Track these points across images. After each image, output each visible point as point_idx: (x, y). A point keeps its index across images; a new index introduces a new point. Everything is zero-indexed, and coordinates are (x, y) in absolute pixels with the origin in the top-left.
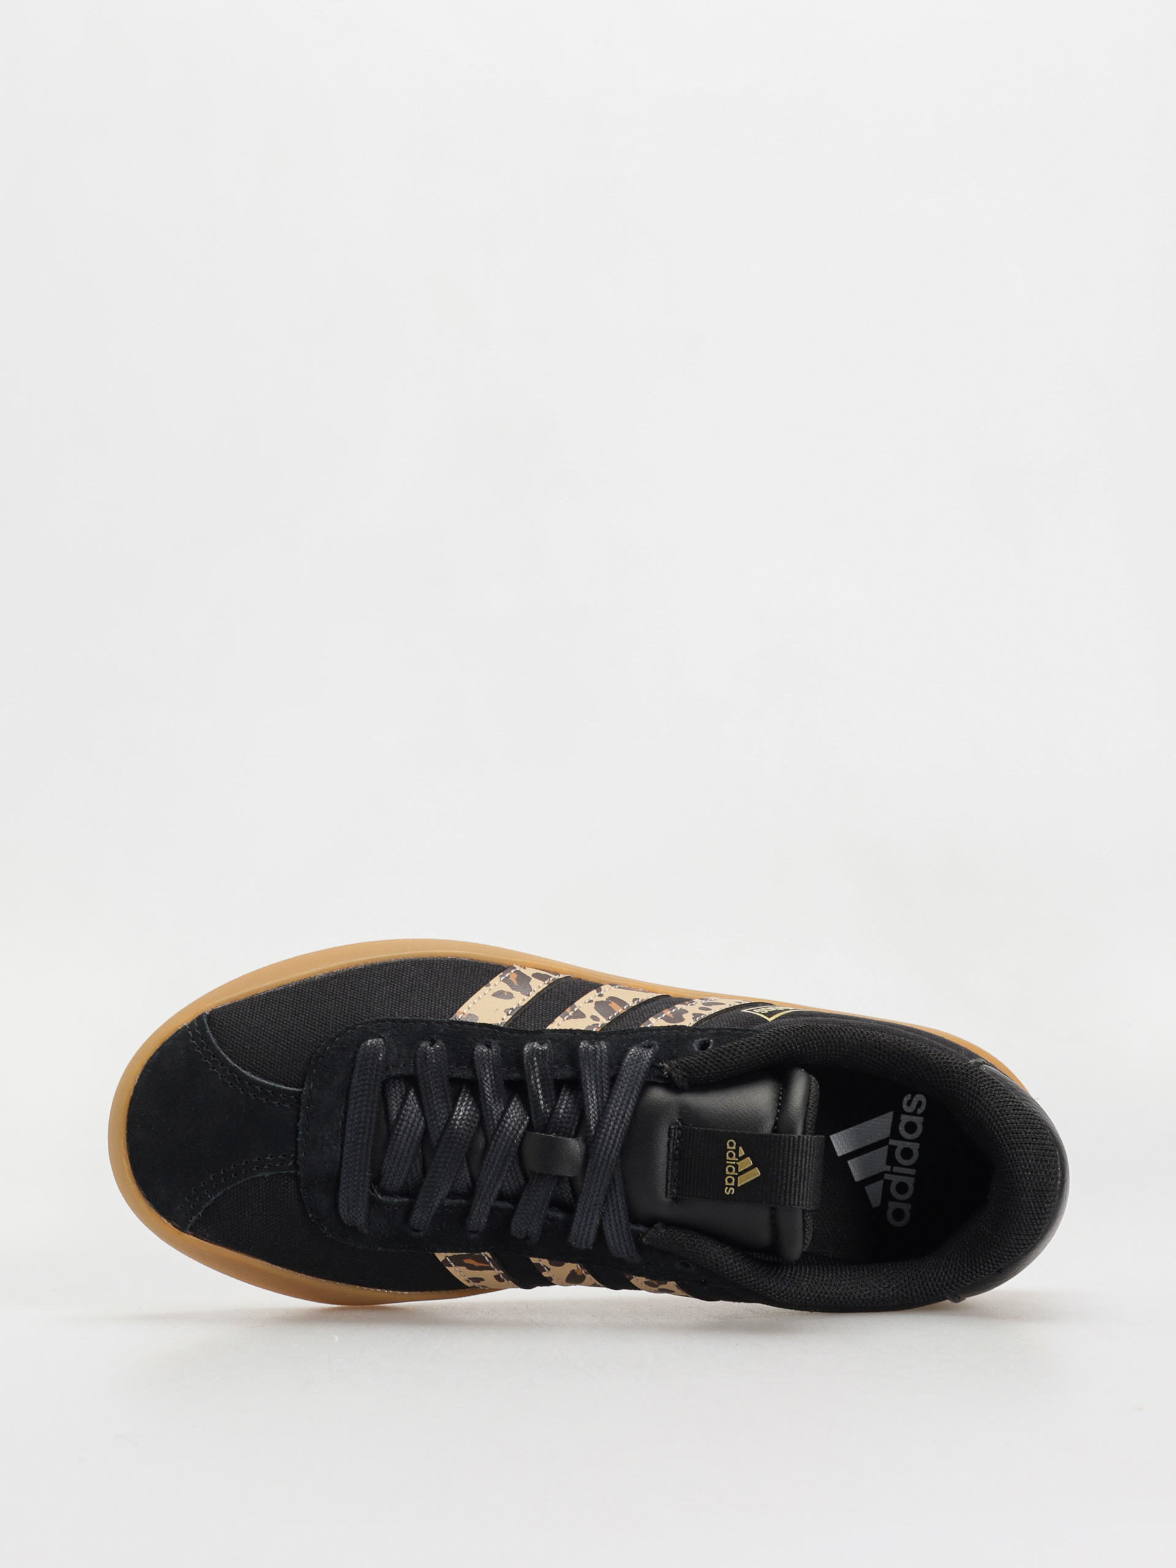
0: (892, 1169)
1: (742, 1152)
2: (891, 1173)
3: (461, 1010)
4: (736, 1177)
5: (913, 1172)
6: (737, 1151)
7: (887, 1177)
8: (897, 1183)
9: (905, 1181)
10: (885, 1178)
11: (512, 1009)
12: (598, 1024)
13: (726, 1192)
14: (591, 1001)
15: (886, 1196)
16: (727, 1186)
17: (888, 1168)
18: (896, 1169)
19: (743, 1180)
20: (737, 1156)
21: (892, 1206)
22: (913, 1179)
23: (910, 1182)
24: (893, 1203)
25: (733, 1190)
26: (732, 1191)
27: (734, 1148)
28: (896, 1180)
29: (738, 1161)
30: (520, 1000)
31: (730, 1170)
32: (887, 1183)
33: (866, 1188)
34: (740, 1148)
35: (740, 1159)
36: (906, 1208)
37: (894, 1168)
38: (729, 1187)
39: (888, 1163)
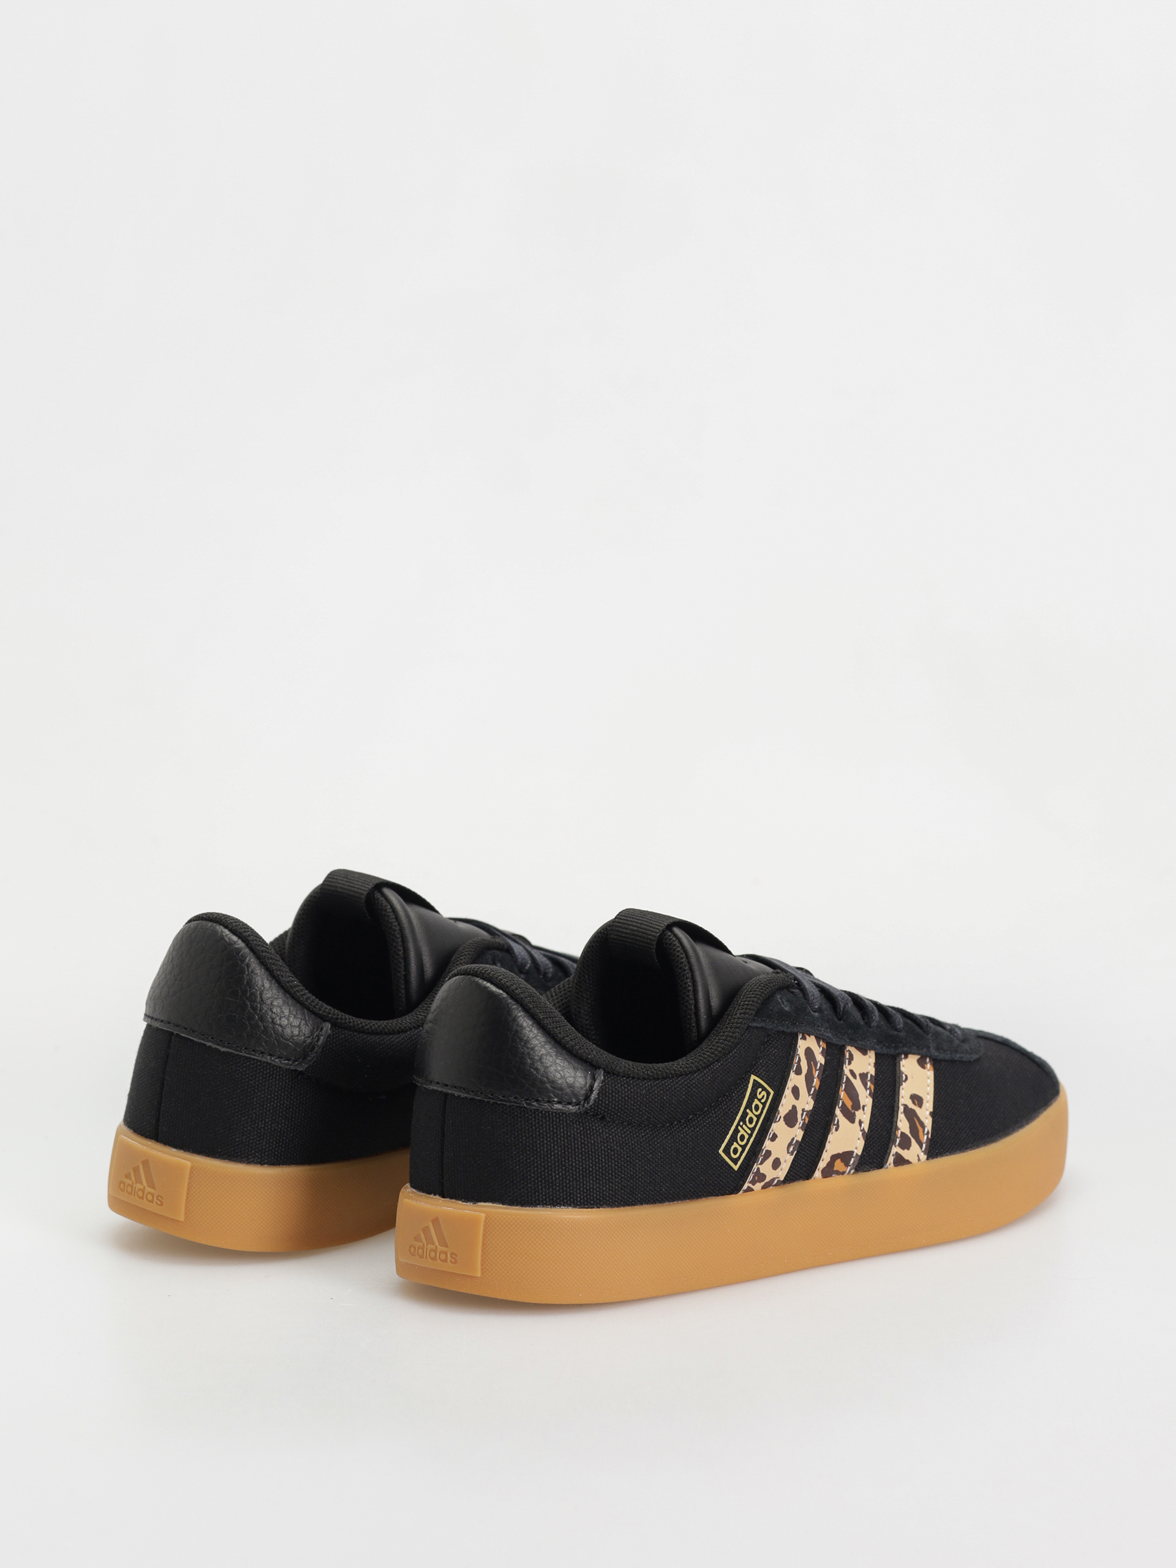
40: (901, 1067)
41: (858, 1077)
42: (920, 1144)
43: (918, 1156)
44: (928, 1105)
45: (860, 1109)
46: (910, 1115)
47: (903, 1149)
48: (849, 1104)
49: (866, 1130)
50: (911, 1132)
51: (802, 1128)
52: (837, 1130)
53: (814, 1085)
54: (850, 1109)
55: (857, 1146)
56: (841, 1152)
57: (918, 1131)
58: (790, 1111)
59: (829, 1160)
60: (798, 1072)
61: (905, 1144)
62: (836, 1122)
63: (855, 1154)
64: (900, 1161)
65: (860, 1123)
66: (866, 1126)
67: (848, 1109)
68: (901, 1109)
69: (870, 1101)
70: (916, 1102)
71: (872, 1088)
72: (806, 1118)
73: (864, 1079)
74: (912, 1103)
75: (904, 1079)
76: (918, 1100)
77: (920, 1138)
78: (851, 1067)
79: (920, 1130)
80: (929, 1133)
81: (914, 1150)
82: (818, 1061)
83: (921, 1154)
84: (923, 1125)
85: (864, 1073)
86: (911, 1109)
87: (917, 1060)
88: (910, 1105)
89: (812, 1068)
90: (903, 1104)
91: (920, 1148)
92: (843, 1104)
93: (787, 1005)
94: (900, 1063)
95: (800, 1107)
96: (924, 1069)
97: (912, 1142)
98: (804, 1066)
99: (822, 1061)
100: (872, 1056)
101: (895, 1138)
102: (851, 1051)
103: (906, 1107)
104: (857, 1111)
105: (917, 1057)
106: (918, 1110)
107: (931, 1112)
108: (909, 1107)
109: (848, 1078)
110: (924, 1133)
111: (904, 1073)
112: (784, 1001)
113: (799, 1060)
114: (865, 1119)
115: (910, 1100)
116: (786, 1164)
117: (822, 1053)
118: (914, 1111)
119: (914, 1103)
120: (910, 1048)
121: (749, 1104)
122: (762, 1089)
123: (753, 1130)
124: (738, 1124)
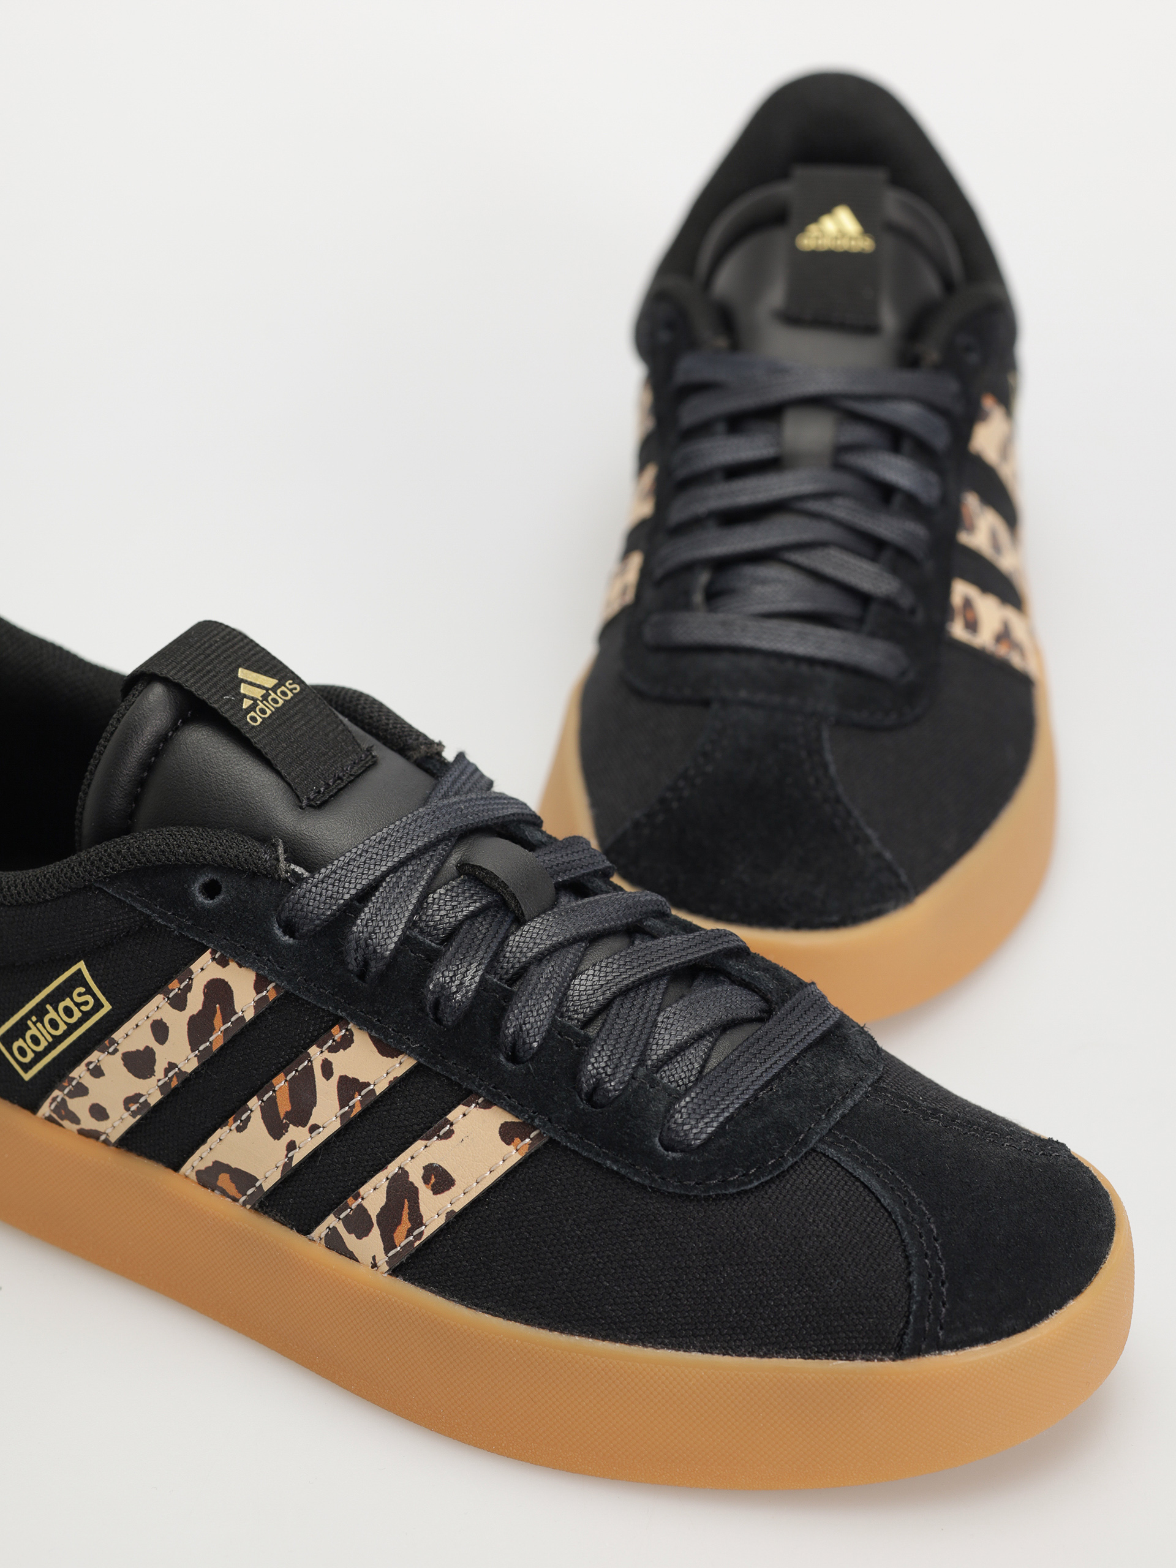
1: (248, 703)
3: (517, 1158)
4: (274, 690)
6: (252, 709)
13: (299, 690)
14: (313, 1129)
19: (267, 681)
20: (256, 705)
26: (291, 685)
27: (253, 714)
29: (257, 700)
30: (416, 1159)
31: (276, 702)
35: (253, 699)
38: (291, 691)
40: (455, 1115)
41: (335, 1080)
42: (389, 1244)
43: (374, 1258)
44: (458, 1199)
45: (304, 1126)
46: (401, 1189)
47: (350, 1233)
48: (284, 1105)
49: (295, 1162)
50: (378, 1216)
51: (161, 1088)
52: (240, 1129)
53: (211, 1039)
54: (282, 1115)
55: (269, 1176)
56: (233, 1167)
57: (399, 1223)
58: (138, 1051)
59: (210, 1164)
60: (179, 1003)
61: (360, 1225)
62: (244, 1117)
63: (257, 1184)
64: (334, 1242)
65: (291, 1146)
66: (298, 1156)
67: (278, 1114)
68: (392, 1168)
69: (335, 1125)
70: (433, 1181)
71: (358, 1109)
72: (175, 1079)
73: (348, 1087)
74: (423, 1178)
75: (441, 1133)
76: (439, 1179)
77: (395, 1235)
78: (331, 1057)
79: (406, 1224)
80: (424, 1237)
81: (371, 1245)
82: (238, 1008)
83: (382, 1259)
84: (417, 1220)
85: (355, 1080)
86: (412, 1183)
87: (506, 1123)
88: (416, 1177)
89: (215, 1012)
90: (400, 1168)
91: (384, 1249)
92: (273, 1099)
93: (212, 898)
94: (461, 1109)
95: (163, 1055)
96: (508, 1144)
97: (376, 1231)
98: (195, 1001)
99: (249, 1015)
100: (401, 1065)
101: (347, 1207)
102: (352, 1034)
103: (402, 1175)
104: (295, 1125)
105: (509, 1118)
106: (425, 1193)
107: (452, 1211)
108: (411, 1179)
109: (310, 1070)
110: (410, 1232)
111: (452, 1124)
112: (211, 890)
113: (189, 988)
114: (306, 1142)
115: (422, 1171)
116: (119, 1123)
117: (258, 1004)
118: (416, 1190)
119: (426, 1179)
120: (509, 1097)
121: (54, 999)
122: (89, 991)
123: (57, 1040)
124: (27, 1016)
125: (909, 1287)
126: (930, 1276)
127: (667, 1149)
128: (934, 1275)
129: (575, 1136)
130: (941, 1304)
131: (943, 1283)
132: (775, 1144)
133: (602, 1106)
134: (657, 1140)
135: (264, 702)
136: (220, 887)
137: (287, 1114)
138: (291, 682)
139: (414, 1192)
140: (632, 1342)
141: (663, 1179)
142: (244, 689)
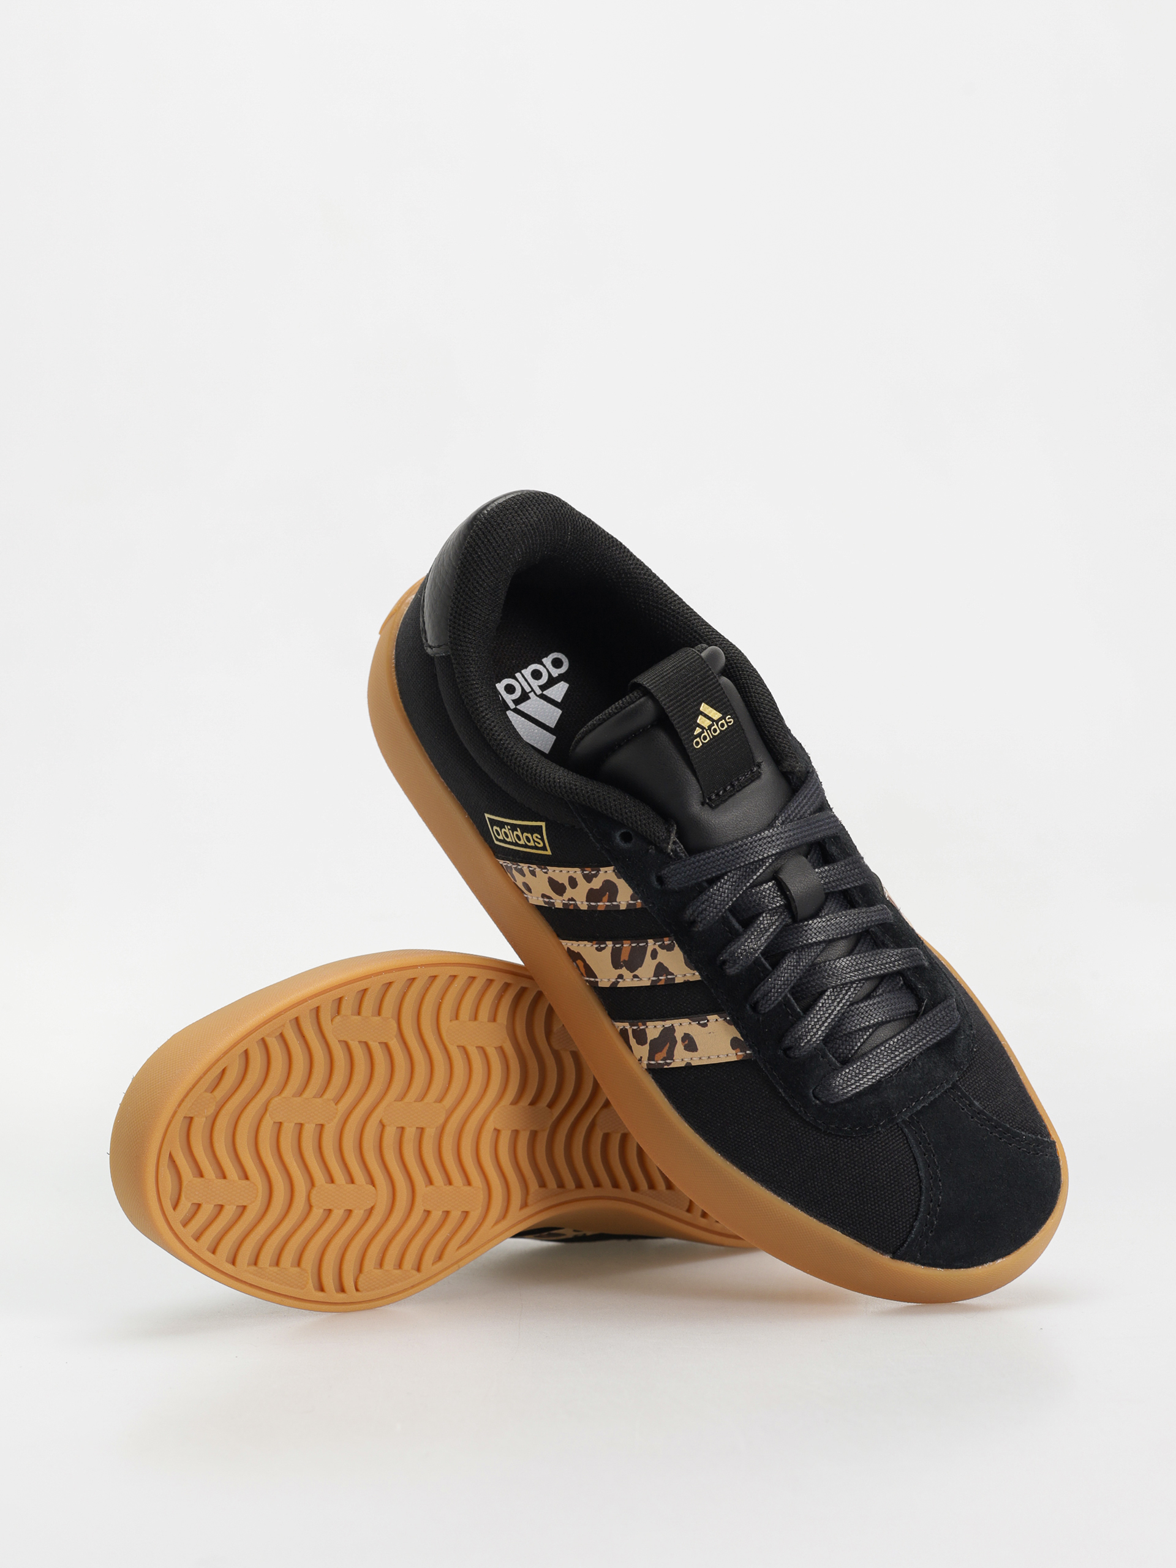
0: (530, 692)
1: (698, 730)
2: (533, 690)
3: (734, 1059)
4: (717, 722)
5: (518, 675)
6: (699, 735)
7: (539, 692)
8: (536, 681)
9: (530, 676)
10: (541, 692)
11: (699, 1024)
12: (659, 946)
13: (732, 723)
14: (635, 976)
15: (552, 681)
16: (727, 724)
17: (531, 695)
18: (528, 689)
19: (716, 715)
20: (703, 732)
21: (555, 672)
22: (523, 671)
23: (527, 672)
24: (553, 674)
25: (727, 718)
26: (729, 718)
27: (698, 739)
28: (535, 684)
29: (705, 728)
30: (682, 1026)
31: (715, 731)
32: (543, 687)
33: (559, 701)
34: (695, 733)
35: (703, 728)
36: (547, 661)
37: (528, 691)
38: (727, 723)
39: (529, 698)
40: (712, 1018)
41: (656, 962)
42: (651, 1057)
43: (641, 1057)
44: (696, 1059)
45: (631, 972)
46: (668, 1036)
47: (634, 1037)
48: (625, 956)
49: (618, 985)
50: (651, 1041)
51: (563, 904)
52: (597, 949)
53: (599, 904)
54: (622, 960)
55: (603, 981)
56: (587, 962)
57: (661, 1051)
58: (558, 882)
59: (575, 951)
60: (588, 878)
61: (641, 1038)
62: (602, 946)
63: (596, 980)
64: (624, 1033)
65: (621, 977)
66: (623, 984)
67: (620, 957)
68: (668, 1023)
69: (646, 983)
70: (686, 1043)
71: (662, 983)
72: (572, 906)
73: (661, 969)
74: (682, 1038)
75: (701, 1022)
76: (690, 1044)
77: (656, 1055)
78: (659, 950)
79: (664, 1054)
80: (671, 1066)
81: (643, 1051)
82: (618, 900)
83: (645, 1062)
84: (670, 1055)
85: (667, 969)
86: (675, 1037)
87: (736, 1038)
88: (679, 1035)
89: (605, 894)
90: (672, 1025)
91: (648, 1058)
92: (620, 949)
93: (626, 842)
94: (716, 1017)
95: (570, 893)
96: (733, 1049)
97: (647, 1047)
98: (597, 884)
99: (623, 907)
100: (694, 976)
101: (637, 1025)
102: (674, 946)
103: (672, 1029)
104: (626, 968)
105: (739, 1036)
106: (679, 1047)
107: (690, 1063)
108: (675, 1035)
109: (645, 948)
110: (663, 1059)
111: (708, 1021)
112: (626, 837)
113: (596, 876)
114: (628, 981)
115: (683, 1035)
116: (536, 899)
117: (629, 905)
118: (676, 1042)
119: (683, 1039)
120: (743, 1028)
121: (524, 829)
122: (542, 839)
123: (516, 844)
124: (508, 824)
125: (912, 1227)
126: (926, 1225)
127: (815, 1097)
128: (928, 1226)
129: (769, 1067)
130: (925, 1242)
131: (932, 1231)
132: (875, 1117)
133: (790, 1058)
134: (811, 1091)
135: (708, 731)
136: (632, 839)
137: (624, 961)
138: (729, 716)
139: (674, 1042)
140: (756, 1180)
141: (805, 1112)
142: (701, 720)
